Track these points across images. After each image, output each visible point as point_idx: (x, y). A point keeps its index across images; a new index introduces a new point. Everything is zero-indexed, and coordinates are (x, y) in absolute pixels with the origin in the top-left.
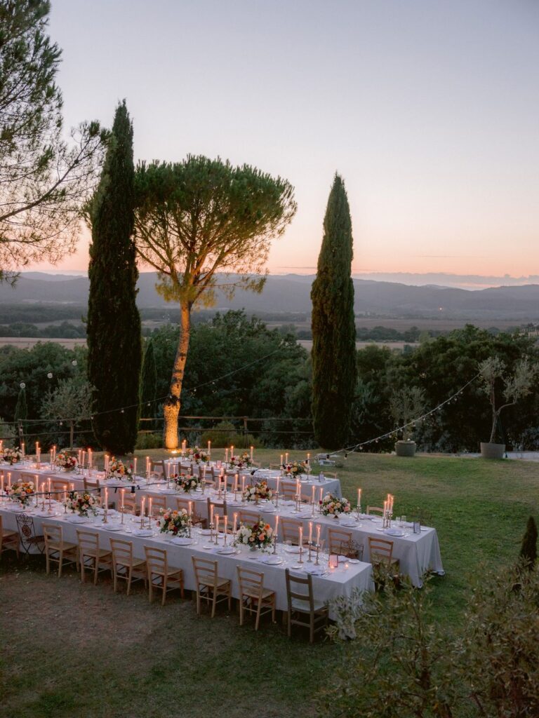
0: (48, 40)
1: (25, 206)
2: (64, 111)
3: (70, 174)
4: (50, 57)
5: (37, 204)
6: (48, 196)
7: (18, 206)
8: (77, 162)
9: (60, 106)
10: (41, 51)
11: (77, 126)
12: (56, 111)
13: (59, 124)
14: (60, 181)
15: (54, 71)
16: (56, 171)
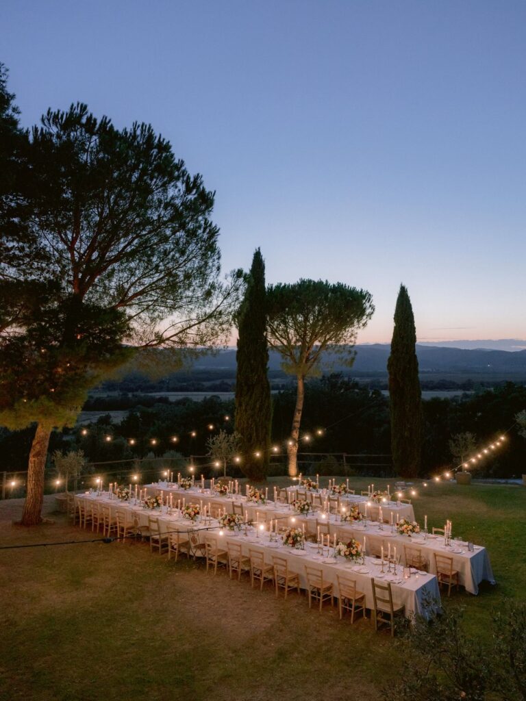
0: (211, 223)
1: (197, 322)
2: (221, 261)
3: (225, 301)
4: (213, 233)
5: (204, 321)
6: (211, 316)
7: (192, 323)
8: (229, 294)
9: (219, 258)
10: (208, 230)
11: (229, 273)
12: (217, 261)
13: (219, 269)
14: (218, 306)
15: (215, 241)
16: (216, 300)
